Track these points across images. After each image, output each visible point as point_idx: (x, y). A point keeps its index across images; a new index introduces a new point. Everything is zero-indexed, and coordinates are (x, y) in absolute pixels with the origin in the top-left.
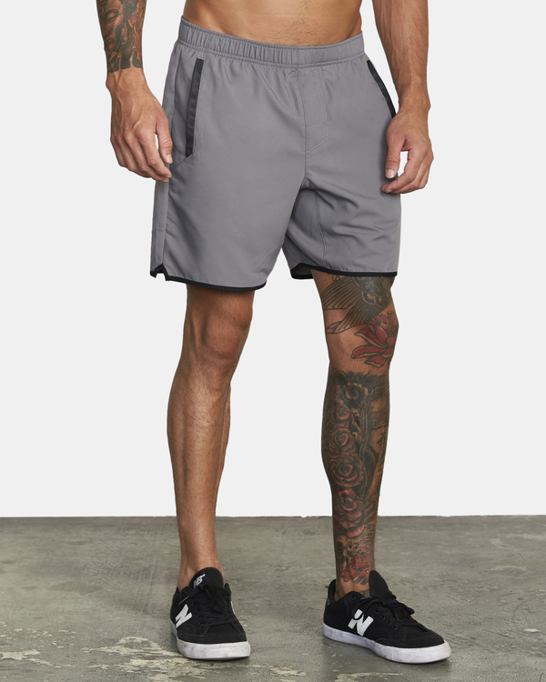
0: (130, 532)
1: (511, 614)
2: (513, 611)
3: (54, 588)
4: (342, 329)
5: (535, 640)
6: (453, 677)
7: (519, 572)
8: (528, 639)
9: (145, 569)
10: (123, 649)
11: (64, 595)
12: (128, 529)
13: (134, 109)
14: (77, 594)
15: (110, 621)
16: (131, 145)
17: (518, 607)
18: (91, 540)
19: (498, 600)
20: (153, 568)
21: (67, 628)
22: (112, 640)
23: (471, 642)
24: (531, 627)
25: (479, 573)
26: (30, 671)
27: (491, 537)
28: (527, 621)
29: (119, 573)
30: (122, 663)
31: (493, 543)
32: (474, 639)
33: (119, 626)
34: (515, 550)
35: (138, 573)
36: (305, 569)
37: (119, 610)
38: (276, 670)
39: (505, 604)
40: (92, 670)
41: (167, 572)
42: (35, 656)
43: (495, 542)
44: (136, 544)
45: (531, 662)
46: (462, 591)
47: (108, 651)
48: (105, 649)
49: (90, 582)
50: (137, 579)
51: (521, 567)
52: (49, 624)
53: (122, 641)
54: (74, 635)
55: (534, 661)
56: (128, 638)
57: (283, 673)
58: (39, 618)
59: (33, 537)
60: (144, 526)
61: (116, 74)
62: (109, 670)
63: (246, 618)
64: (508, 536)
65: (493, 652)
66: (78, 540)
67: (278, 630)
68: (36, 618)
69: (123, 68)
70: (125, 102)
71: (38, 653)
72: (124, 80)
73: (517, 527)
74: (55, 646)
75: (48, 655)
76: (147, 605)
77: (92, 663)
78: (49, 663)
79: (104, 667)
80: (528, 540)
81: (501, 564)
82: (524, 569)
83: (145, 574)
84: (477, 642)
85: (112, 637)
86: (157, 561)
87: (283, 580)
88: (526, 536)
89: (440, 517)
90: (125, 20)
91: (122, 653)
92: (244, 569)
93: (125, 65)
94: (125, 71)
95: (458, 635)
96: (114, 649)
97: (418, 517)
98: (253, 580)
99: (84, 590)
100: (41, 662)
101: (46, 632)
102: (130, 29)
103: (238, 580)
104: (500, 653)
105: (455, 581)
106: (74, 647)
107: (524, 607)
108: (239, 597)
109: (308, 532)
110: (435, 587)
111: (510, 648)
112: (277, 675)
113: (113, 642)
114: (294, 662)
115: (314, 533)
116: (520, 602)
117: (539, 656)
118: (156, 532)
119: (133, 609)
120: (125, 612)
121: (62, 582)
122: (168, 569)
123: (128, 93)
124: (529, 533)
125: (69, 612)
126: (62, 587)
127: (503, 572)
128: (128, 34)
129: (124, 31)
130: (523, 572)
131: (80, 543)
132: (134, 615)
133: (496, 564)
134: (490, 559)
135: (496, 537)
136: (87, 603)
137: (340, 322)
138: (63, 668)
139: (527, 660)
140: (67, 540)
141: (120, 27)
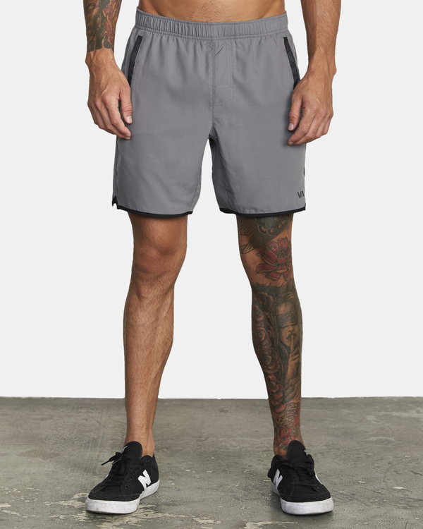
0: (83, 411)
1: (383, 475)
2: (385, 473)
3: (23, 454)
4: (248, 250)
5: (402, 496)
6: (336, 525)
7: (389, 442)
8: (396, 495)
9: (94, 440)
10: (77, 502)
11: (30, 460)
12: (81, 408)
13: (103, 80)
14: (40, 460)
15: (66, 481)
16: (100, 108)
17: (388, 470)
18: (52, 417)
19: (373, 464)
20: (100, 438)
21: (33, 486)
22: (68, 495)
23: (352, 497)
24: (398, 486)
25: (358, 443)
26: (3, 520)
27: (367, 415)
28: (395, 480)
29: (73, 443)
30: (76, 514)
31: (368, 419)
32: (354, 494)
33: (73, 485)
34: (386, 425)
35: (88, 442)
36: (221, 439)
37: (74, 472)
38: (197, 519)
39: (378, 467)
40: (52, 520)
41: (111, 442)
42: (7, 509)
43: (370, 418)
44: (87, 420)
45: (399, 513)
46: (344, 457)
47: (65, 504)
48: (62, 503)
49: (51, 450)
50: (88, 448)
51: (391, 438)
52: (19, 483)
53: (76, 496)
54: (38, 491)
55: (401, 512)
56: (81, 494)
57: (202, 521)
58: (11, 478)
59: (6, 415)
60: (93, 406)
61: (92, 53)
62: (65, 520)
63: (173, 478)
64: (380, 414)
65: (368, 506)
66: (41, 416)
67: (199, 488)
68: (8, 478)
69: (97, 49)
70: (97, 75)
71: (10, 506)
72: (97, 58)
73: (388, 406)
74: (23, 501)
75: (17, 508)
76: (95, 468)
77: (52, 514)
78: (18, 514)
79: (61, 517)
80: (396, 417)
81: (375, 436)
82: (393, 439)
83: (94, 443)
84: (356, 497)
85: (68, 493)
86: (104, 434)
87: (203, 449)
88: (394, 414)
89: (327, 398)
90: (100, 11)
91: (76, 506)
92: (172, 439)
93: (99, 46)
94: (98, 51)
95: (341, 492)
96: (70, 503)
97: (309, 398)
98: (179, 448)
99: (46, 456)
100: (12, 513)
101: (16, 490)
102: (104, 18)
103: (167, 448)
104: (374, 506)
105: (338, 449)
106: (38, 501)
107: (393, 470)
108: (168, 462)
109: (222, 411)
110: (323, 454)
111: (382, 502)
112: (198, 523)
113: (68, 497)
114: (212, 513)
115: (227, 411)
116: (390, 465)
117: (405, 508)
118: (102, 411)
119: (85, 471)
120: (79, 474)
121: (29, 450)
122: (113, 439)
123: (99, 68)
124: (397, 411)
125: (34, 473)
126: (29, 454)
127: (376, 442)
128: (102, 22)
129: (99, 19)
130: (392, 442)
131: (43, 419)
132: (85, 476)
133: (371, 436)
134: (367, 432)
135: (371, 414)
136: (48, 466)
137: (247, 245)
138: (29, 518)
139: (395, 511)
140: (32, 417)
141: (96, 17)
